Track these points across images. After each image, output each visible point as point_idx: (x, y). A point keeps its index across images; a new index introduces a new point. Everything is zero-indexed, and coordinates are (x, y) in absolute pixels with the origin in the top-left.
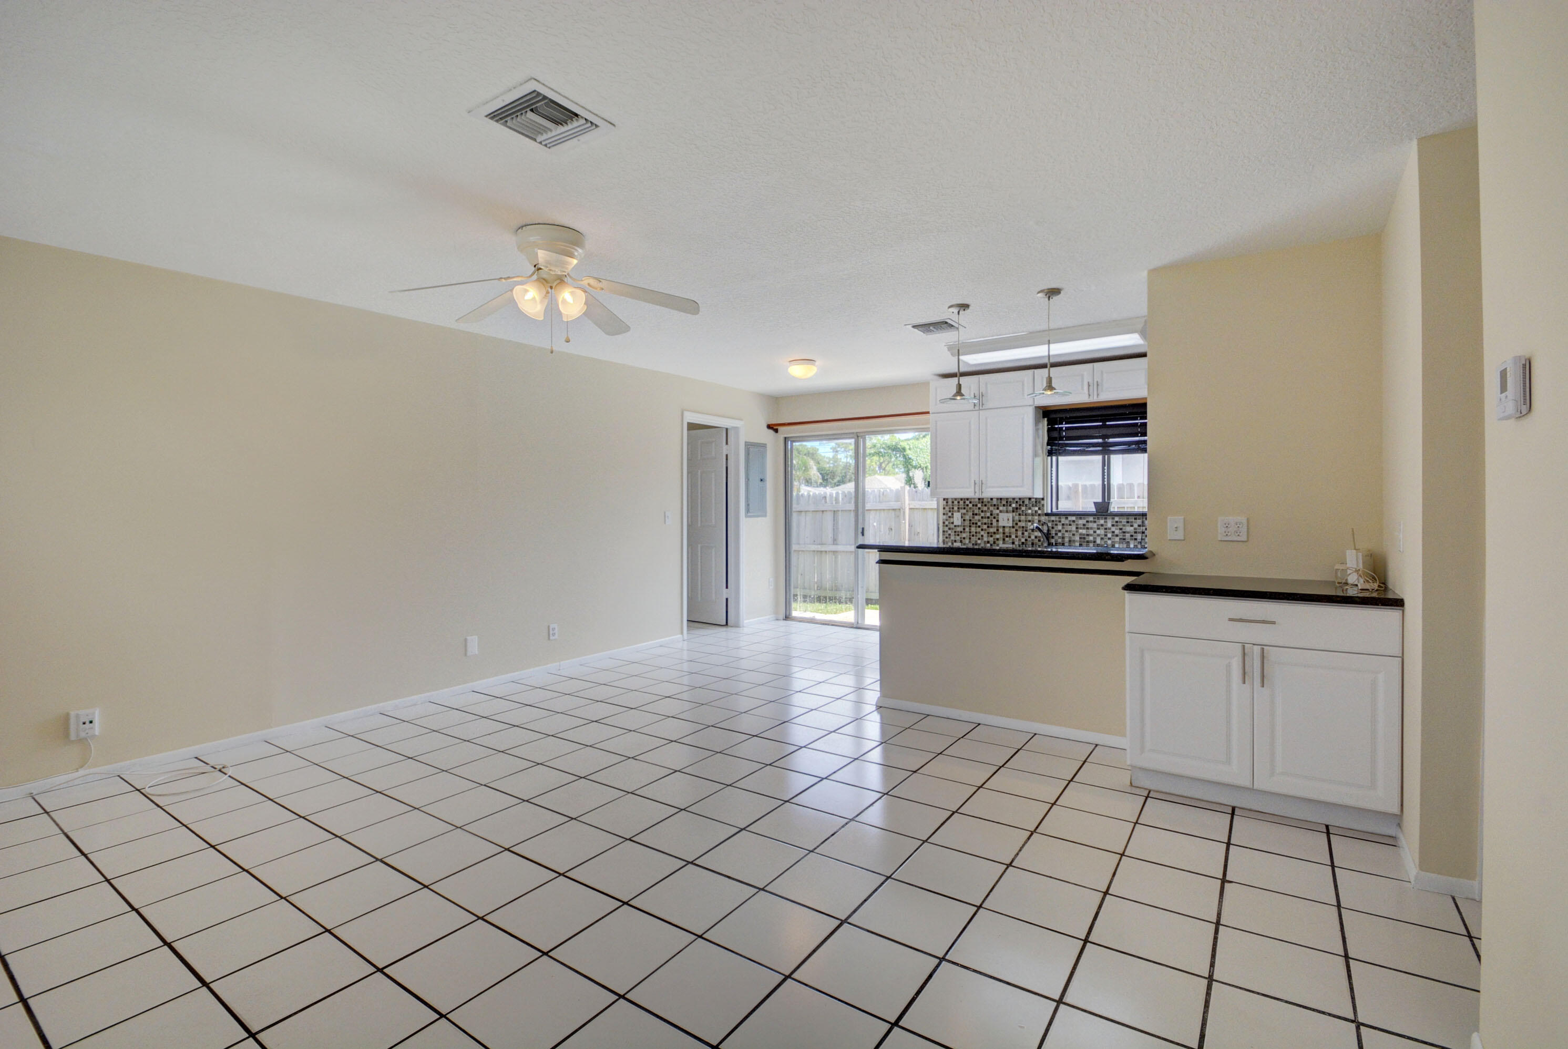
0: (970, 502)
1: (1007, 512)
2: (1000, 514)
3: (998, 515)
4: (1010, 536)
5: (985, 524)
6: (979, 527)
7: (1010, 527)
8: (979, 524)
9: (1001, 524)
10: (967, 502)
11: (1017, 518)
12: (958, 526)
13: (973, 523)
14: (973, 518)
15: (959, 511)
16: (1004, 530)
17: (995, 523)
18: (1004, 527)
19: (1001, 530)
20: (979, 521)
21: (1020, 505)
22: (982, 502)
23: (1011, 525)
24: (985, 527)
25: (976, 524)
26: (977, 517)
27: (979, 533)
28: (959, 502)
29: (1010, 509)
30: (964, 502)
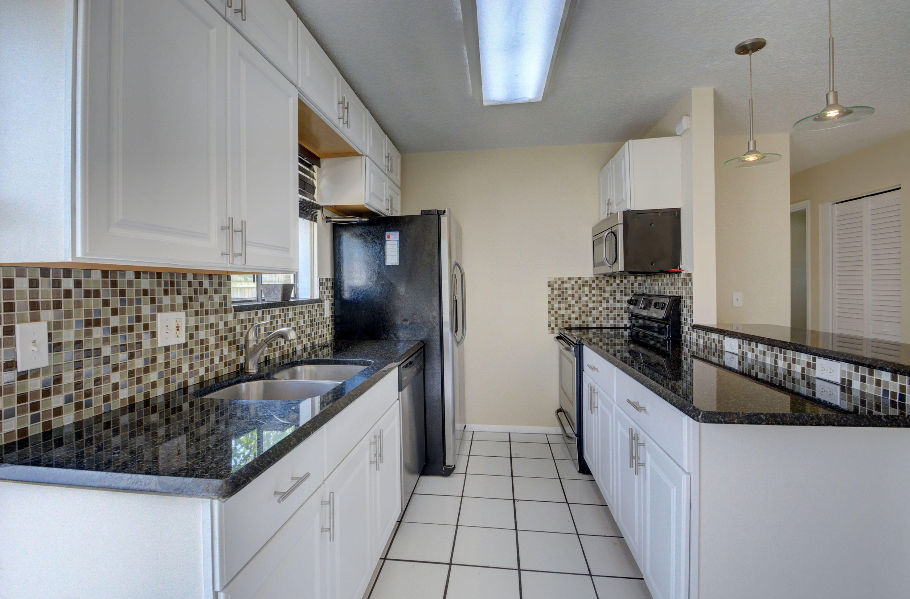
0: (78, 284)
1: (173, 308)
2: (159, 315)
3: (153, 318)
4: (180, 370)
5: (123, 348)
6: (107, 360)
7: (179, 346)
8: (106, 351)
9: (162, 341)
10: (68, 284)
11: (192, 321)
12: (35, 373)
13: (88, 354)
14: (89, 334)
15: (35, 319)
16: (167, 357)
17: (147, 344)
18: (167, 349)
19: (161, 359)
20: (106, 341)
21: (196, 292)
22: (114, 284)
23: (182, 341)
24: (123, 356)
25: (98, 351)
26: (98, 332)
27: (107, 378)
28: (33, 283)
29: (179, 300)
30: (57, 284)
